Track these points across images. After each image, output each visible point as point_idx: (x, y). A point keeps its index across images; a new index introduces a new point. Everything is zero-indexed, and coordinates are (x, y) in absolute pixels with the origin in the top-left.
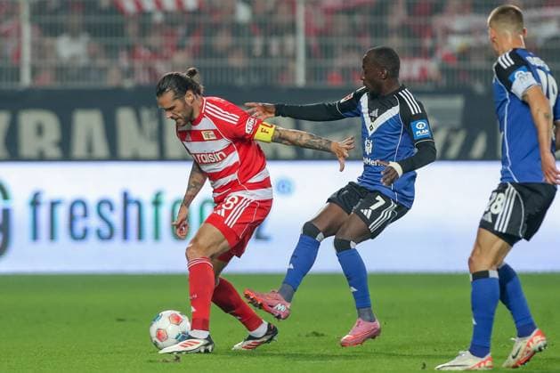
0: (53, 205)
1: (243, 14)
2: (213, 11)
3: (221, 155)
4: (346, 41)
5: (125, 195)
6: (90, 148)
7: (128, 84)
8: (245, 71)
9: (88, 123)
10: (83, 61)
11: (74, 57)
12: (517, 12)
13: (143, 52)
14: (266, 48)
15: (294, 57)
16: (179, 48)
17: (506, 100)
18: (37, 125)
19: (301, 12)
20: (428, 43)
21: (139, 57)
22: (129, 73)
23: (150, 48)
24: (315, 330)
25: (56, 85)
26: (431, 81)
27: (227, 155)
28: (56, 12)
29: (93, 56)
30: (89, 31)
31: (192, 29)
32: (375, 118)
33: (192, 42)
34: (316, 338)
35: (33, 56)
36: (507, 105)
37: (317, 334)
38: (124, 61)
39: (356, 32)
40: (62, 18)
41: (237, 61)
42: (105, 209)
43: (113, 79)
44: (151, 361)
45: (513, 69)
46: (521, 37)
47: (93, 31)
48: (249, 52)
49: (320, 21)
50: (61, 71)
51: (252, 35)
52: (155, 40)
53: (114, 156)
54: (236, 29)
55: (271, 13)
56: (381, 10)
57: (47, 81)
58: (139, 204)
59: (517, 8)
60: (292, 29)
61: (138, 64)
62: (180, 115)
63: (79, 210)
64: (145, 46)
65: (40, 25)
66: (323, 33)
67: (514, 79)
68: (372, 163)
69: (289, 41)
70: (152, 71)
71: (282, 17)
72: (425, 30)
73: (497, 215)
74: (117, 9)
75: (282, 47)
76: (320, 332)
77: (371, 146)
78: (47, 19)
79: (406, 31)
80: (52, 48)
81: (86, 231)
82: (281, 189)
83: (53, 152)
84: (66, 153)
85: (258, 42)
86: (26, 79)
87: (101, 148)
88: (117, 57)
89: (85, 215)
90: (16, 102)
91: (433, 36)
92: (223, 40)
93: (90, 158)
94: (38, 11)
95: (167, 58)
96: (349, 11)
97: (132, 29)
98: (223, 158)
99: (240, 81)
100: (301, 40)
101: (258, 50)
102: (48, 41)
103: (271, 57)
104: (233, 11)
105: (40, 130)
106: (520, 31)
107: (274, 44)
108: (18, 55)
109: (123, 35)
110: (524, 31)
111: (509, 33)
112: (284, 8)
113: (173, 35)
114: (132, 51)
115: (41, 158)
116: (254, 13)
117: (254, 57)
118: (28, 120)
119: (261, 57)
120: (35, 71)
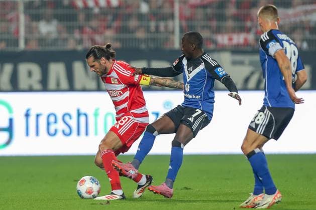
0: (38, 116)
1: (144, 8)
2: (128, 7)
3: (120, 93)
4: (203, 23)
5: (78, 111)
6: (58, 84)
7: (80, 48)
8: (146, 41)
9: (57, 70)
10: (54, 35)
11: (49, 33)
12: (274, 9)
13: (88, 30)
14: (157, 28)
15: (173, 32)
16: (109, 27)
17: (266, 59)
18: (29, 71)
19: (177, 7)
20: (249, 24)
21: (86, 33)
22: (80, 42)
23: (92, 28)
24: (186, 186)
25: (39, 49)
26: (250, 46)
27: (123, 93)
28: (38, 8)
29: (59, 32)
30: (57, 18)
31: (116, 17)
32: (191, 72)
33: (115, 24)
34: (186, 190)
35: (26, 32)
36: (266, 62)
37: (186, 188)
38: (77, 35)
39: (208, 18)
40: (42, 11)
41: (140, 35)
42: (67, 118)
43: (71, 45)
44: (93, 204)
45: (268, 41)
46: (276, 23)
47: (60, 18)
48: (148, 30)
49: (188, 12)
50: (42, 41)
51: (149, 20)
52: (94, 23)
53: (72, 88)
54: (141, 17)
55: (160, 8)
56: (222, 6)
57: (34, 46)
58: (86, 115)
59: (275, 7)
60: (172, 16)
61: (85, 37)
62: (98, 70)
63: (52, 119)
64: (89, 27)
65: (30, 15)
66: (189, 19)
67: (269, 47)
68: (190, 96)
69: (170, 24)
70: (93, 41)
71: (166, 10)
72: (247, 17)
73: (259, 124)
74: (72, 6)
75: (166, 27)
76: (189, 187)
77: (189, 87)
78: (33, 12)
79: (236, 18)
80: (37, 28)
81: (56, 131)
82: (166, 107)
83: (37, 86)
84: (44, 87)
85: (153, 24)
86: (22, 45)
87: (64, 84)
88: (73, 33)
89: (56, 122)
90: (17, 58)
91: (252, 20)
92: (133, 23)
93: (58, 89)
94: (29, 6)
95: (101, 33)
96: (204, 7)
97: (81, 17)
98: (121, 94)
99: (143, 46)
100: (177, 22)
101: (153, 28)
102: (34, 24)
103: (160, 32)
104: (138, 7)
105: (30, 74)
106: (276, 19)
107: (162, 25)
108: (17, 32)
109: (76, 20)
110: (278, 19)
111: (269, 20)
112: (167, 5)
113: (104, 20)
114: (81, 29)
115: (31, 90)
116: (150, 8)
117: (151, 32)
118: (23, 68)
119: (154, 32)
120: (27, 41)
